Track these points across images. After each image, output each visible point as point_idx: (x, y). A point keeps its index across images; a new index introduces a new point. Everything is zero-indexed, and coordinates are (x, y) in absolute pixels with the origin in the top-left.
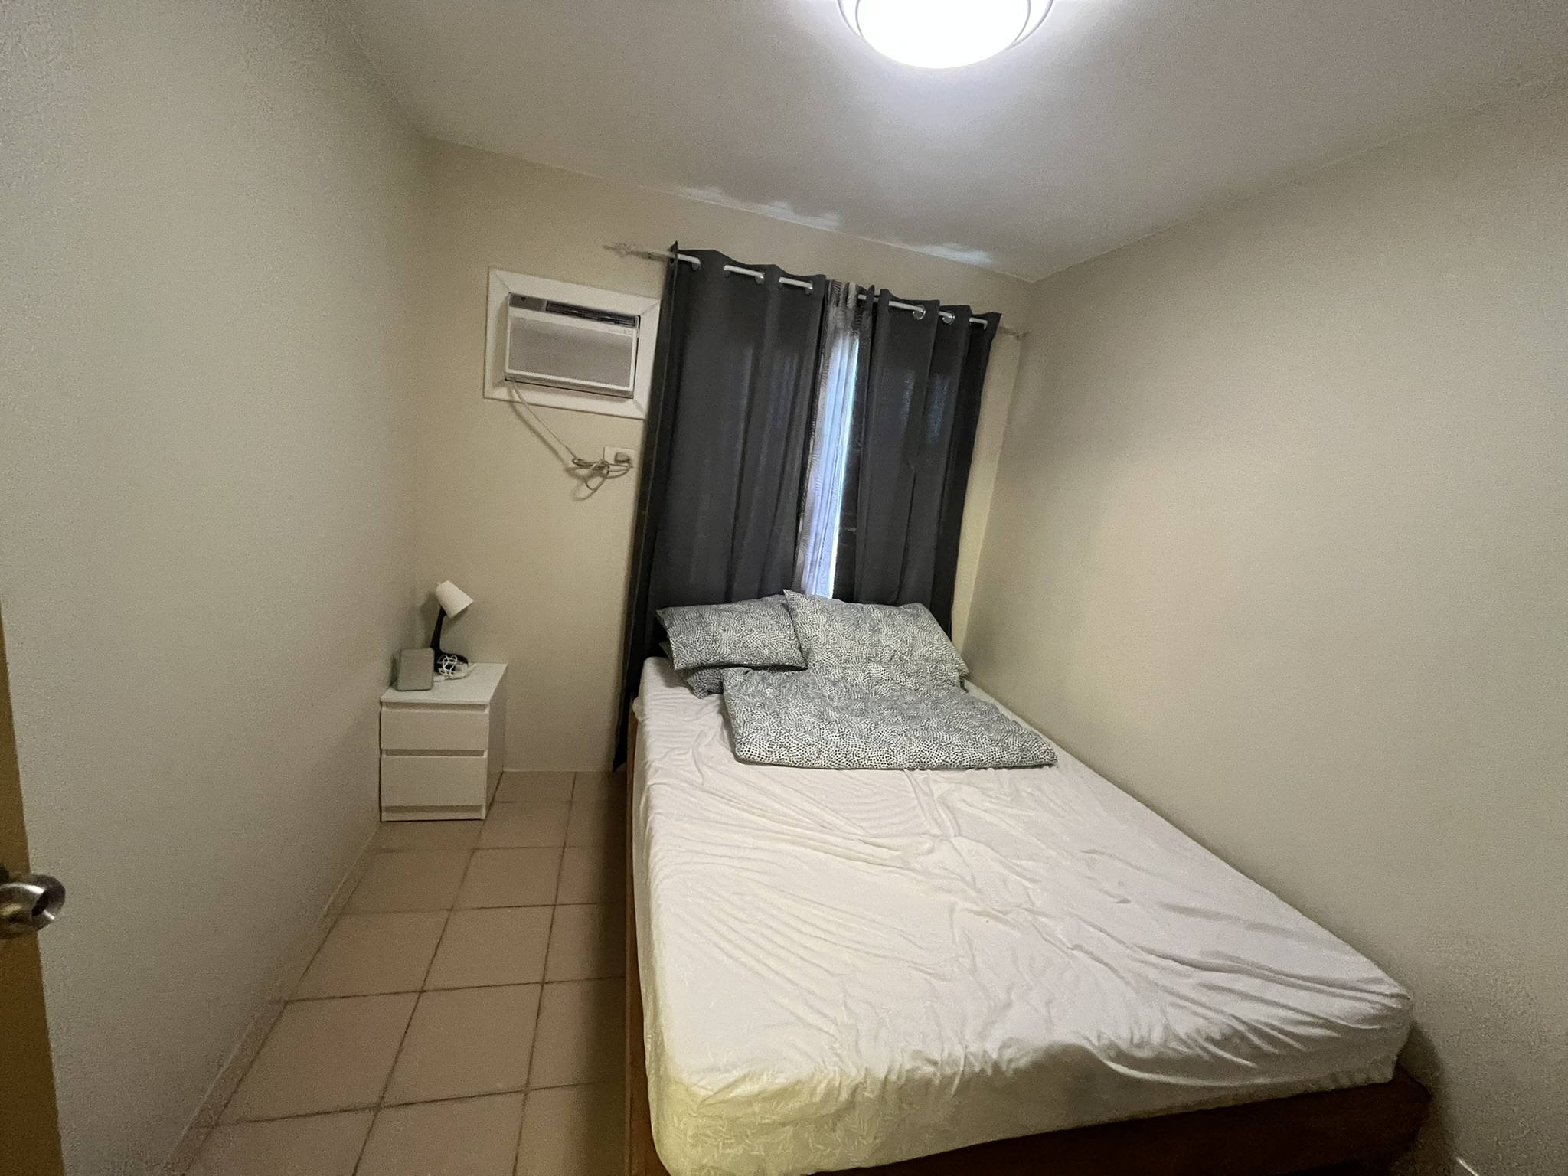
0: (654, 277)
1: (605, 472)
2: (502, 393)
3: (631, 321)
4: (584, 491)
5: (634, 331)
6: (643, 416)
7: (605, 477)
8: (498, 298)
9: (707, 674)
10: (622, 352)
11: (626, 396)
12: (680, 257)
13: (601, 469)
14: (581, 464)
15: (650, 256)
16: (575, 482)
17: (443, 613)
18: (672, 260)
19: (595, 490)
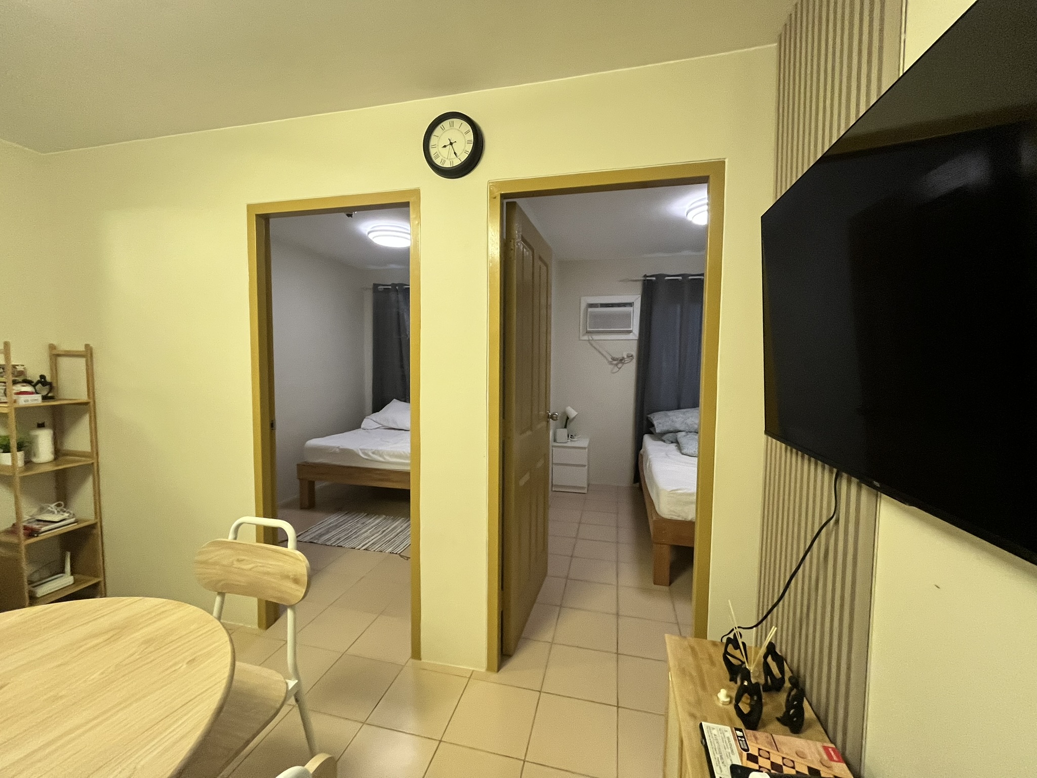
0: (639, 287)
1: (623, 361)
2: (586, 338)
3: (631, 305)
4: (616, 369)
5: (632, 308)
6: (637, 339)
7: (623, 363)
8: (583, 306)
9: (671, 435)
10: (628, 316)
11: (630, 332)
12: (648, 278)
13: (622, 360)
14: (614, 359)
15: (636, 281)
16: (611, 367)
17: (568, 418)
18: (644, 280)
19: (620, 368)
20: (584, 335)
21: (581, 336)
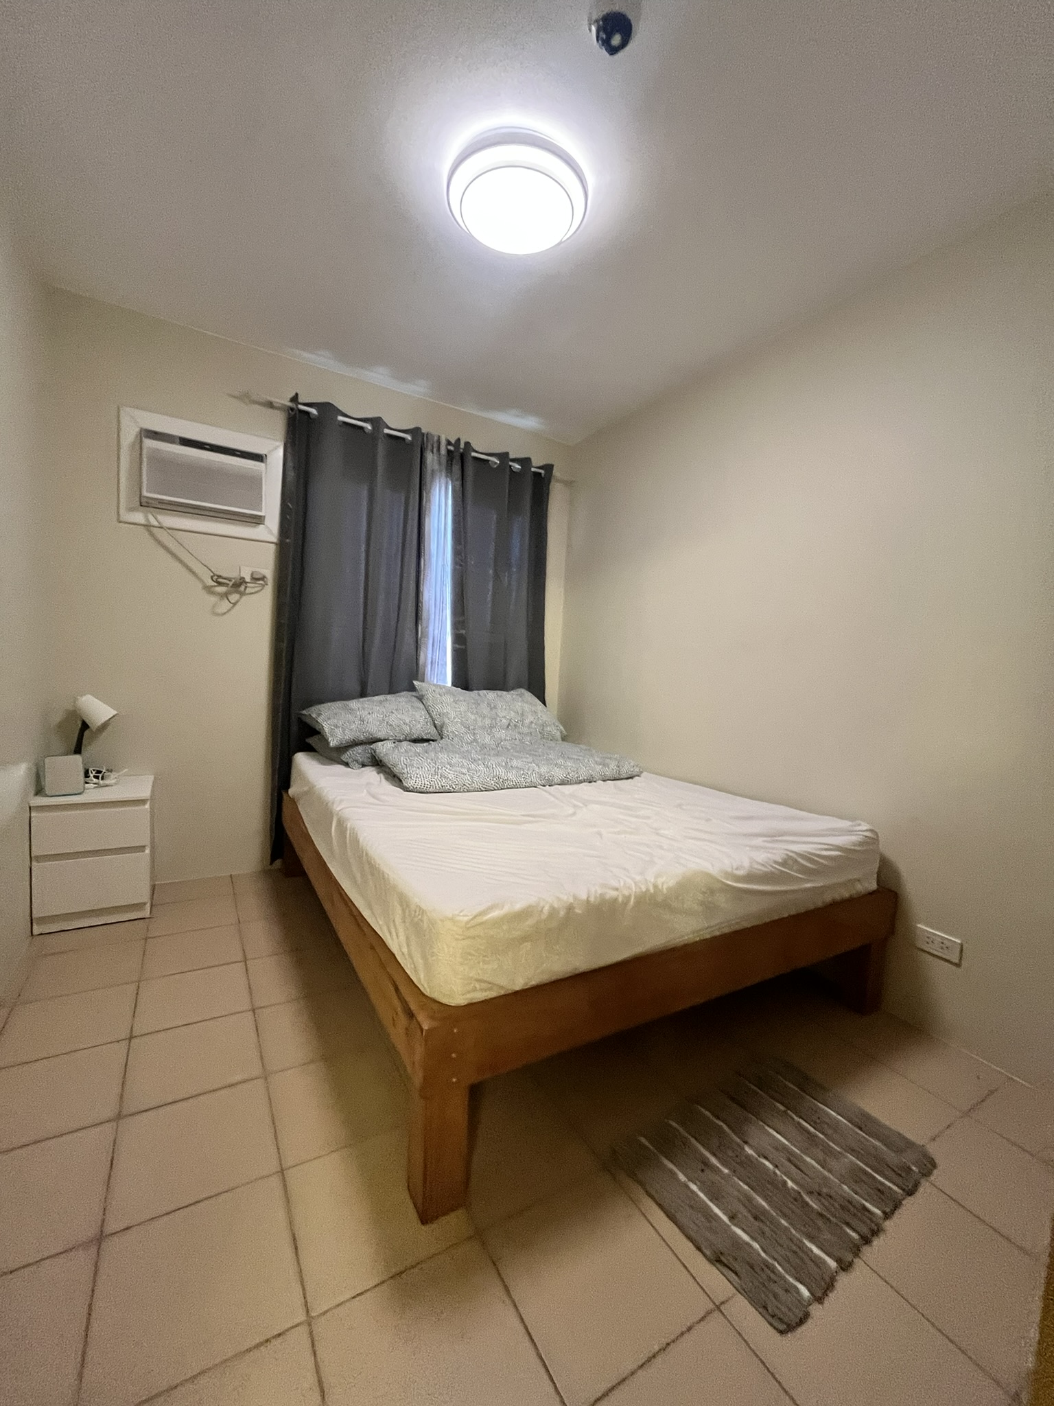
0: (278, 422)
1: (242, 588)
3: (259, 458)
4: (225, 605)
6: (275, 540)
7: (242, 594)
8: (129, 434)
9: (359, 749)
10: (255, 483)
11: (257, 520)
12: (302, 407)
13: (238, 585)
14: (218, 580)
15: (270, 405)
16: (213, 599)
17: (85, 726)
18: (292, 409)
19: (234, 604)
20: (131, 510)
21: (122, 511)
